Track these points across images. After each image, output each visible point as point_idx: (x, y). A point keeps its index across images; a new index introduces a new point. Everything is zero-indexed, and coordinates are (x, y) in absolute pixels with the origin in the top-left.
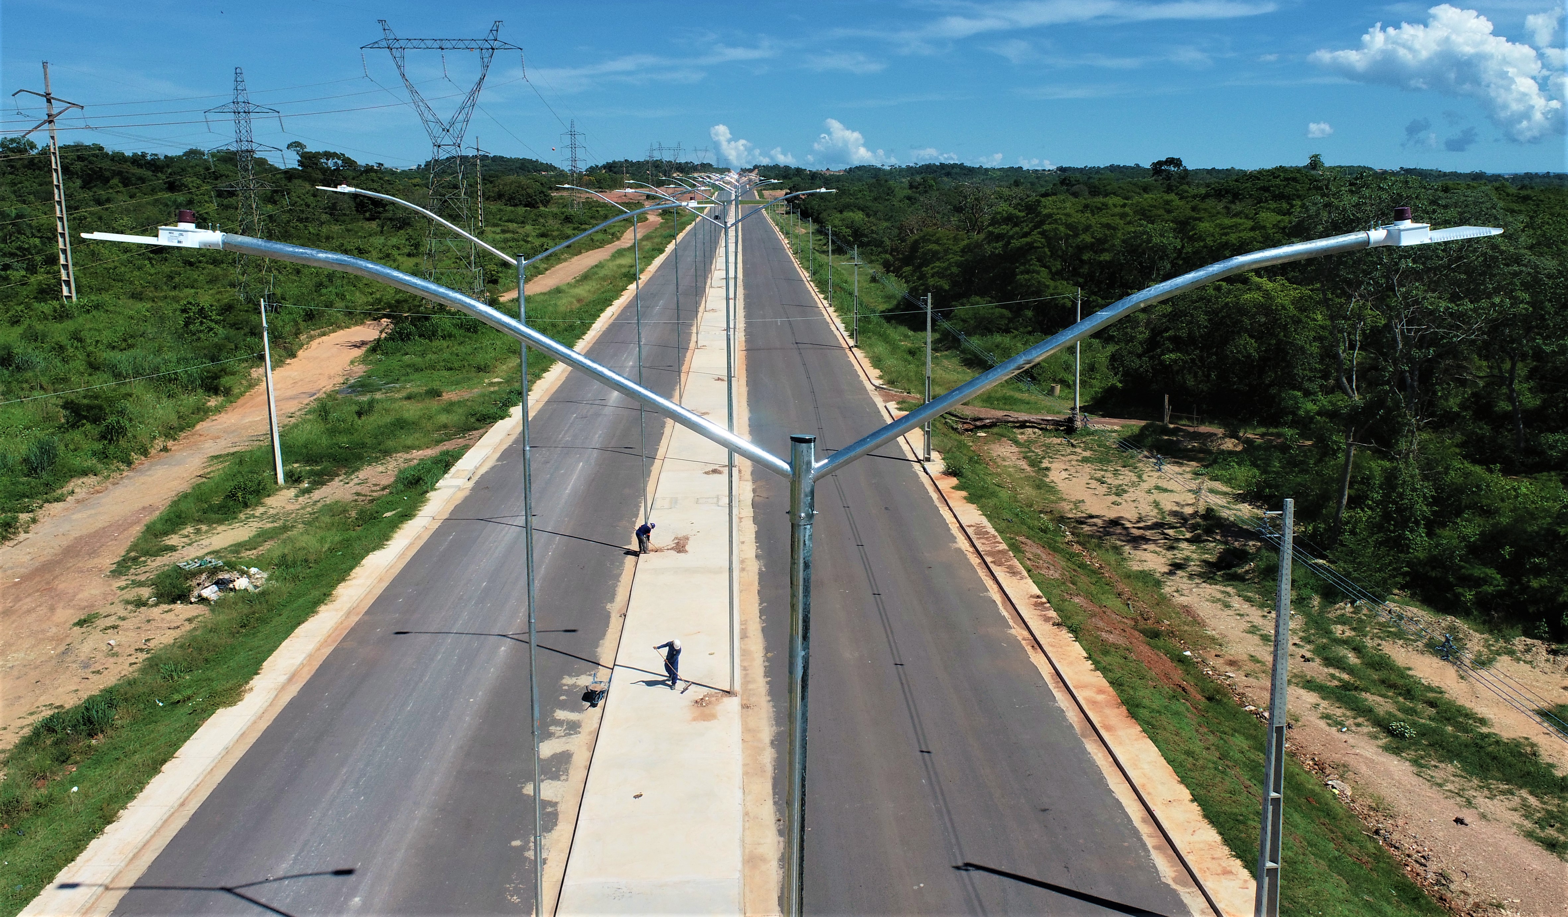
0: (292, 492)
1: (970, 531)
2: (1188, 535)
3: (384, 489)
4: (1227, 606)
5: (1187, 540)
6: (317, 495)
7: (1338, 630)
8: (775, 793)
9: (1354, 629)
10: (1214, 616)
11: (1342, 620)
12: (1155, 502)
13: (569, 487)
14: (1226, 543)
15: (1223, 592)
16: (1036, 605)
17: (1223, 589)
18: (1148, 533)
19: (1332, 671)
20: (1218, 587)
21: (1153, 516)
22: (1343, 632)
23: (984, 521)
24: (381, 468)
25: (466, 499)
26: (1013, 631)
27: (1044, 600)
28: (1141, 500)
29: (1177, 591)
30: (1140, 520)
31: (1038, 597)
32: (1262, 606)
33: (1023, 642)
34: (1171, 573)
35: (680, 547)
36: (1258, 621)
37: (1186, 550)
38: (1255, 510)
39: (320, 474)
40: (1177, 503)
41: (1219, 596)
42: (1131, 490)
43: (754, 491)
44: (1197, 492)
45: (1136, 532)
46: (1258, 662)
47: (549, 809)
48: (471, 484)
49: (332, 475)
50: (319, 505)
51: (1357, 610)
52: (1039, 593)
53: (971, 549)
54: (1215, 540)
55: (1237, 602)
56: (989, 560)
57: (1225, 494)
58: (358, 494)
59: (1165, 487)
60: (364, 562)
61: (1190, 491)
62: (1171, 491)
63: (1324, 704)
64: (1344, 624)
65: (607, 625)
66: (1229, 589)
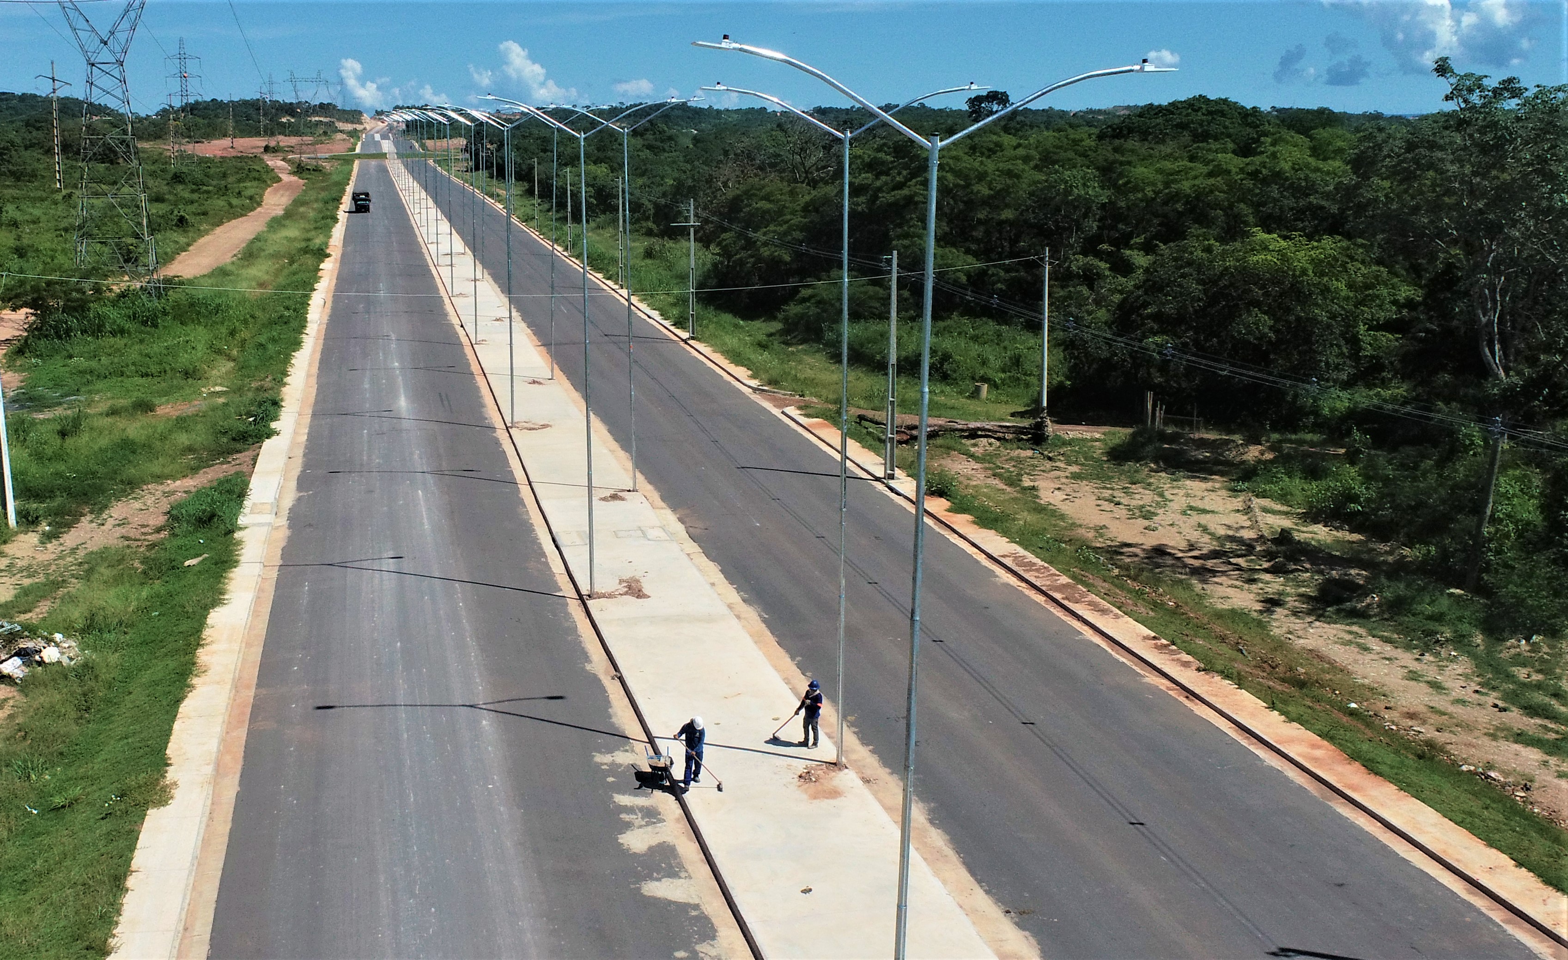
0: (33, 538)
1: (1008, 562)
2: (1266, 565)
3: (158, 530)
4: (1366, 649)
5: (1266, 571)
6: (70, 539)
7: (1521, 673)
8: (979, 882)
9: (1539, 671)
10: (1356, 661)
11: (1519, 661)
12: (1199, 525)
13: (425, 521)
14: (1321, 572)
15: (1350, 632)
16: (1157, 647)
17: (1348, 628)
18: (1210, 564)
19: (1539, 721)
20: (1338, 626)
21: (1207, 544)
22: (1529, 676)
23: (1021, 551)
24: (137, 505)
25: (290, 540)
26: (1147, 680)
27: (1164, 642)
28: (1181, 523)
29: (1290, 633)
30: (1192, 547)
31: (1154, 638)
32: (1408, 647)
33: (1170, 692)
34: (1269, 611)
35: (634, 590)
36: (1414, 666)
37: (1274, 584)
38: (1335, 533)
39: (58, 512)
40: (1229, 527)
41: (1348, 637)
42: (1160, 511)
43: (680, 520)
44: (1247, 510)
45: (1197, 563)
46: (1445, 714)
47: (694, 913)
48: (283, 521)
49: (77, 517)
50: (81, 553)
51: (1535, 648)
52: (1153, 634)
53: (1024, 585)
54: (1307, 571)
55: (1374, 644)
56: (1058, 596)
57: (1286, 513)
58: (127, 538)
59: (1201, 507)
60: (209, 621)
61: (1238, 511)
62: (1213, 512)
63: (1553, 761)
64: (1524, 665)
65: (603, 690)
66: (1355, 628)
